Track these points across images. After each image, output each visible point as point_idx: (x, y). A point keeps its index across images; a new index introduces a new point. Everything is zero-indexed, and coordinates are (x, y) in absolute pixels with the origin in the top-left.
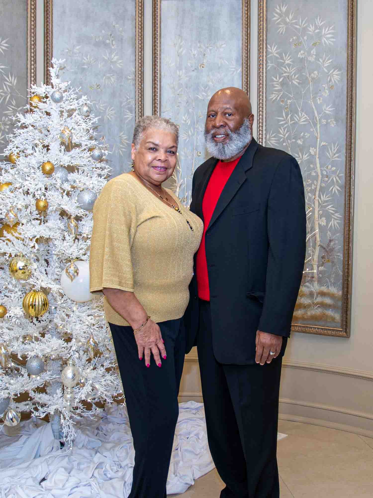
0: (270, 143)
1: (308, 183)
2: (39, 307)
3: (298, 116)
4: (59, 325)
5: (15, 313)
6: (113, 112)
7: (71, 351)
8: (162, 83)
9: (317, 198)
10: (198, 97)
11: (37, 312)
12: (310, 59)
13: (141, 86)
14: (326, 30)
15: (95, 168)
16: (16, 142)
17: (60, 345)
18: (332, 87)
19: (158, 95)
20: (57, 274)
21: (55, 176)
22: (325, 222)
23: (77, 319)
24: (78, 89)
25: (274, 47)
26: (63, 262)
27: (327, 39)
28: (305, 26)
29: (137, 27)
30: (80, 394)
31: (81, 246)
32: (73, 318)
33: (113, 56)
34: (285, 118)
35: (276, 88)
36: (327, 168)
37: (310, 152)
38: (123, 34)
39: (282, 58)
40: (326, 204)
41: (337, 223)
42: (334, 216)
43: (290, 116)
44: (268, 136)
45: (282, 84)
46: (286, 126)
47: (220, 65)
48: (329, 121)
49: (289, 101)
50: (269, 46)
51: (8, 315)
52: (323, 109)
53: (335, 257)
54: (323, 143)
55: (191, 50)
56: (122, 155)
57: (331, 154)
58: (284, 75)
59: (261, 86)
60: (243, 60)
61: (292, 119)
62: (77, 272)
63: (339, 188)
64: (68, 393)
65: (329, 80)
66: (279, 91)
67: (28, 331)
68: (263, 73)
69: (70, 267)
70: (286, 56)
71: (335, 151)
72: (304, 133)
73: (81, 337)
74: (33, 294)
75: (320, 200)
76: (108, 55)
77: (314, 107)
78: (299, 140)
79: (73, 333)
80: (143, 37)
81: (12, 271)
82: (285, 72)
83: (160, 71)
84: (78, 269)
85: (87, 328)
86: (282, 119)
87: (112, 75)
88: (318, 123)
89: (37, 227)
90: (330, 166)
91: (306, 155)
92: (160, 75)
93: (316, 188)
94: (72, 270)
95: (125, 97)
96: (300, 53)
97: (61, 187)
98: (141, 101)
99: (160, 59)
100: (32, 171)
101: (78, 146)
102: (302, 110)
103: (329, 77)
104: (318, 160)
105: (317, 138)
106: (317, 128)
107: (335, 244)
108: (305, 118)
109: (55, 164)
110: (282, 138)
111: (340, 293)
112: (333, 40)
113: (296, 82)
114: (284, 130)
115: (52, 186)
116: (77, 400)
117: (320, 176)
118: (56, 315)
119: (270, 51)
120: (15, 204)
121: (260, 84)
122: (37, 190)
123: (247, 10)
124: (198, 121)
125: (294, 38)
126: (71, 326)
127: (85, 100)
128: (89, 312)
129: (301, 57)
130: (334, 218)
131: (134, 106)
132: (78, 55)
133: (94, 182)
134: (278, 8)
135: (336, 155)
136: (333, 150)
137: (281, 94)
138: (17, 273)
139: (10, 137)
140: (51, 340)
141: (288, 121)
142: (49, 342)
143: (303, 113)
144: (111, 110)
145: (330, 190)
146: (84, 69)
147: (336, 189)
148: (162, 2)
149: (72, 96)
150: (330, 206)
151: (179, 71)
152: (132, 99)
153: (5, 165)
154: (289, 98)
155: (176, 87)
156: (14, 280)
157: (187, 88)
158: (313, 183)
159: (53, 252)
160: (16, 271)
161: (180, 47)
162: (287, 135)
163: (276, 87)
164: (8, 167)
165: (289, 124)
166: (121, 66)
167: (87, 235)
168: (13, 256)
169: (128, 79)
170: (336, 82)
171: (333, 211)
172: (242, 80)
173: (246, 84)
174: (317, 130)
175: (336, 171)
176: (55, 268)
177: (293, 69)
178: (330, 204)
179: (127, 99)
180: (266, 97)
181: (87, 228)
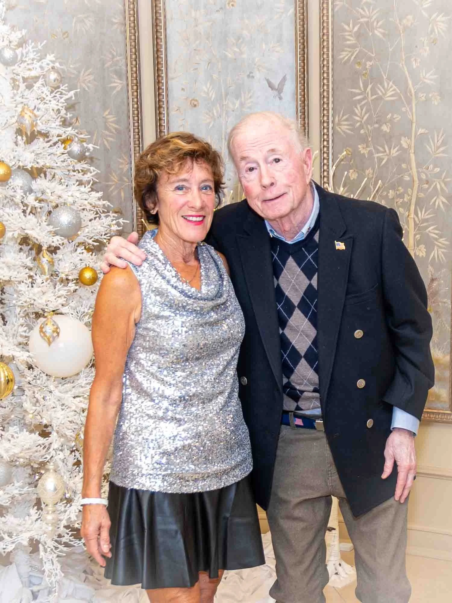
0: (339, 130)
1: (398, 193)
2: (0, 386)
3: (383, 87)
4: (32, 412)
6: (91, 77)
7: (51, 450)
8: (168, 31)
9: (412, 215)
10: (226, 56)
13: (135, 35)
15: (71, 171)
17: (35, 441)
18: (434, 42)
19: (163, 50)
20: (21, 336)
21: (12, 184)
22: (425, 253)
23: (57, 403)
24: (41, 44)
26: (29, 317)
30: (68, 512)
31: (59, 293)
32: (51, 401)
34: (362, 89)
35: (348, 42)
36: (428, 169)
37: (401, 145)
40: (425, 224)
41: (443, 252)
42: (438, 244)
43: (370, 86)
44: (337, 119)
45: (359, 36)
46: (364, 102)
47: (259, 4)
48: (430, 95)
49: (369, 64)
52: (422, 77)
53: (440, 304)
54: (421, 131)
56: (109, 148)
57: (433, 147)
58: (361, 20)
59: (325, 37)
61: (373, 92)
62: (57, 331)
63: (444, 200)
64: (48, 513)
65: (430, 29)
66: (353, 46)
68: (328, 16)
69: (47, 324)
71: (440, 141)
72: (392, 115)
73: (65, 429)
75: (416, 219)
77: (407, 73)
78: (384, 125)
79: (52, 423)
82: (363, 16)
84: (58, 328)
85: (75, 415)
86: (357, 91)
88: (414, 99)
91: (396, 149)
93: (410, 200)
94: (49, 329)
95: (110, 52)
97: (22, 202)
98: (136, 60)
101: (46, 135)
102: (389, 79)
103: (431, 25)
104: (413, 156)
105: (412, 123)
106: (412, 106)
107: (439, 285)
108: (393, 91)
110: (358, 121)
111: (448, 358)
113: (380, 32)
114: (362, 110)
116: (63, 523)
117: (417, 181)
118: (24, 397)
121: (323, 35)
126: (49, 413)
127: (52, 61)
128: (76, 392)
130: (438, 246)
131: (124, 68)
133: (75, 194)
135: (441, 149)
136: (436, 141)
137: (357, 52)
140: (19, 435)
141: (368, 96)
142: (17, 437)
143: (391, 83)
144: (89, 75)
145: (431, 203)
146: (40, 5)
147: (440, 201)
150: (432, 228)
151: (195, 12)
152: (121, 56)
154: (370, 59)
155: (192, 38)
157: (207, 39)
158: (406, 192)
159: (14, 302)
162: (365, 118)
163: (349, 40)
165: (370, 100)
167: (67, 275)
169: (113, 24)
170: (443, 34)
171: (436, 234)
172: (296, 28)
173: (302, 35)
174: (411, 109)
175: (440, 173)
176: (19, 326)
177: (375, 12)
178: (433, 225)
179: (113, 57)
180: (333, 56)
181: (67, 265)
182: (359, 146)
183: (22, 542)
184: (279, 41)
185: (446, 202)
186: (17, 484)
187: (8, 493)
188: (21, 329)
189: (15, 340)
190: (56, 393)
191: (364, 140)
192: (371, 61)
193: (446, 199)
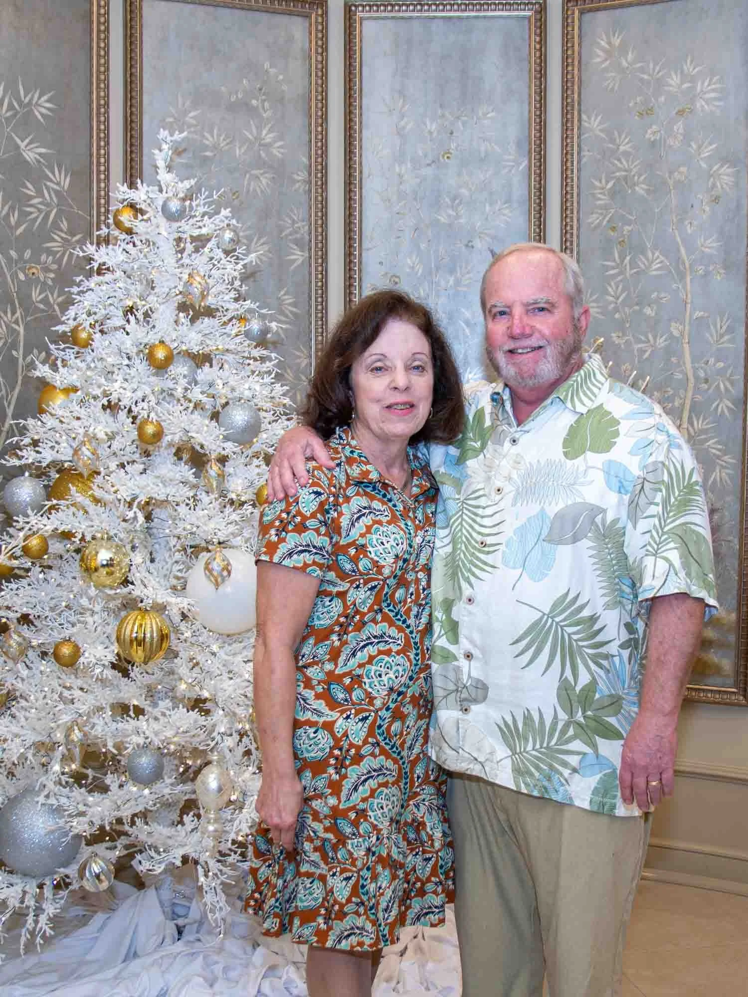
1: (665, 396)
2: (151, 644)
3: (648, 259)
5: (98, 656)
7: (215, 734)
8: (363, 191)
9: (685, 425)
10: (439, 220)
11: (148, 653)
12: (670, 141)
13: (322, 196)
14: (706, 84)
15: (246, 359)
16: (86, 303)
17: (196, 721)
18: (716, 200)
19: (357, 213)
20: (176, 577)
21: (173, 372)
23: (223, 669)
25: (597, 116)
26: (186, 552)
27: (707, 102)
28: (660, 74)
29: (313, 74)
30: (237, 822)
31: (230, 518)
32: (215, 666)
33: (264, 132)
34: (618, 261)
35: (599, 202)
36: (707, 364)
37: (671, 333)
38: (285, 88)
39: (612, 141)
40: (703, 437)
41: (728, 475)
42: (720, 462)
43: (628, 258)
45: (613, 194)
46: (620, 278)
47: (483, 155)
48: (711, 268)
49: (627, 228)
50: (584, 117)
51: (82, 660)
52: (699, 245)
53: (723, 543)
54: (699, 314)
55: (425, 124)
56: (284, 337)
57: (715, 335)
58: (618, 174)
59: (569, 196)
60: (530, 144)
61: (633, 264)
62: (227, 569)
63: (730, 405)
64: (208, 822)
65: (710, 183)
66: (606, 208)
67: (122, 695)
68: (572, 170)
69: (215, 559)
70: (620, 136)
71: (724, 328)
72: (659, 294)
74: (139, 617)
75: (690, 429)
76: (254, 131)
77: (679, 239)
78: (648, 307)
79: (216, 697)
80: (326, 94)
81: (87, 570)
82: (619, 170)
83: (361, 164)
84: (229, 564)
86: (613, 264)
87: (262, 171)
88: (688, 273)
89: (138, 478)
90: (712, 361)
91: (664, 338)
92: (361, 172)
93: (683, 405)
94: (216, 566)
95: (291, 218)
96: (649, 131)
97: (184, 397)
98: (322, 227)
99: (361, 140)
100: (126, 362)
101: (210, 312)
102: (655, 247)
103: (712, 179)
104: (686, 346)
105: (686, 304)
106: (686, 283)
107: (722, 516)
108: (660, 262)
109: (172, 347)
110: (611, 303)
111: (733, 616)
112: (717, 103)
113: (643, 189)
114: (617, 288)
115: (164, 394)
116: (232, 836)
117: (692, 380)
118: (177, 661)
119: (586, 124)
120: (91, 429)
121: (566, 193)
122: (136, 402)
123: (540, 42)
124: (438, 268)
125: (638, 99)
126: (213, 682)
127: (227, 218)
128: (248, 654)
129: (652, 139)
130: (722, 466)
131: (307, 237)
132: (192, 129)
133: (253, 386)
134: (604, 37)
135: (726, 338)
136: (718, 328)
137: (611, 214)
138: (96, 574)
139: (73, 294)
140: (172, 713)
141: (625, 269)
142: (170, 716)
144: (263, 244)
145: (712, 409)
146: (206, 158)
147: (725, 406)
148: (365, 23)
149: (201, 210)
150: (713, 441)
151: (400, 165)
152: (303, 221)
153: (63, 350)
154: (629, 223)
155: (394, 198)
156: (93, 589)
157: (415, 199)
158: (676, 394)
159: (167, 531)
160: (96, 570)
161: (402, 117)
162: (622, 298)
163: (600, 199)
164: (70, 355)
165: (628, 275)
166: (282, 154)
167: (238, 496)
168: (88, 538)
169: (295, 181)
170: (728, 189)
171: (719, 450)
172: (530, 186)
173: (538, 194)
174: (685, 287)
175: (724, 369)
176: (173, 564)
177: (636, 163)
178: (712, 438)
179: (294, 222)
180: (578, 220)
181: (240, 481)
182: (613, 335)
183: (174, 861)
184: (508, 201)
185: (732, 407)
186: (168, 781)
187: (156, 793)
188: (176, 567)
189: (166, 582)
190: (222, 654)
191: (621, 327)
192: (630, 225)
193: (733, 404)
